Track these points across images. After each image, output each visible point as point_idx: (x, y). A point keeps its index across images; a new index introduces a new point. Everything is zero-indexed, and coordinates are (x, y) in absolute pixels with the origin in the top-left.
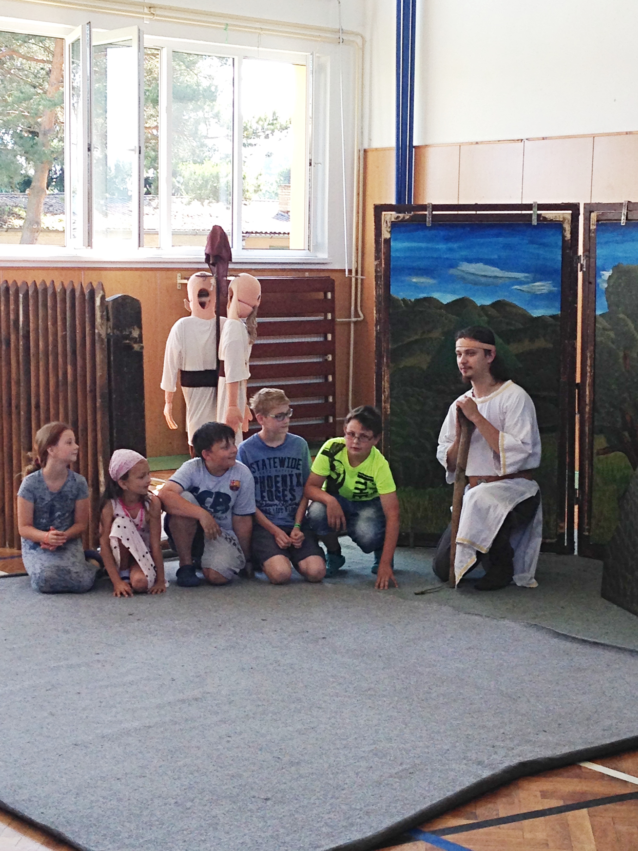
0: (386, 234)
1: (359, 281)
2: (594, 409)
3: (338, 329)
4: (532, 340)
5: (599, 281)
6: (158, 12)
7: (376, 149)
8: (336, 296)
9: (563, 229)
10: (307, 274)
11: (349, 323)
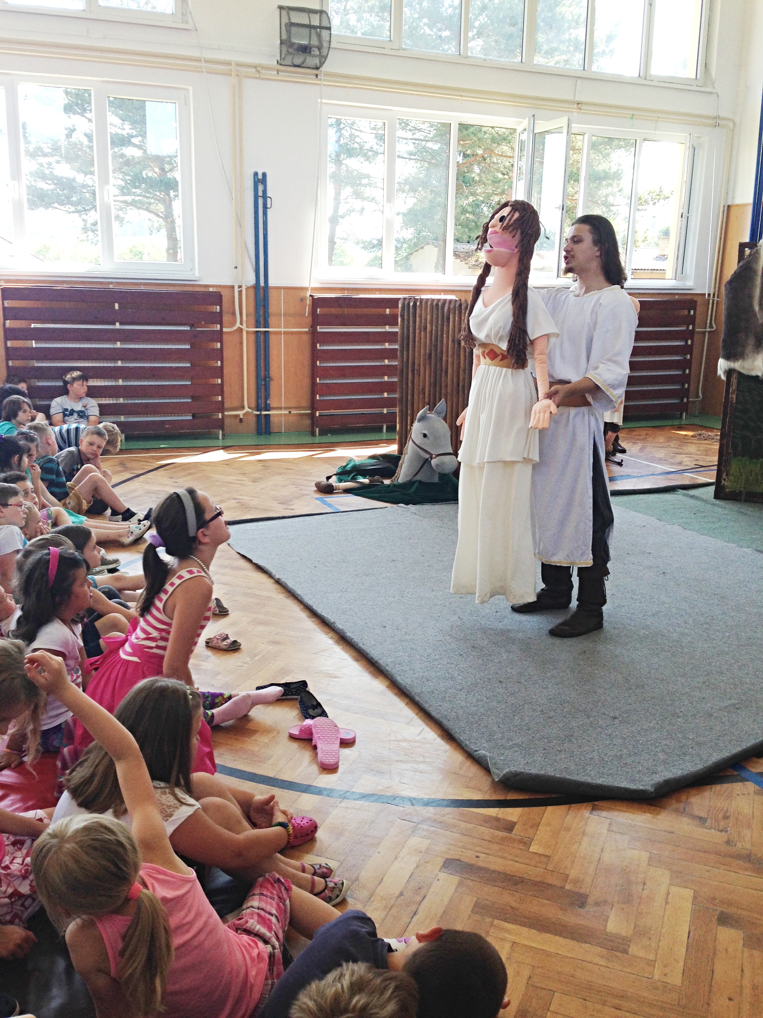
1: (715, 302)
3: (696, 337)
6: (583, 107)
7: (737, 205)
8: (698, 312)
10: (677, 297)
11: (704, 333)
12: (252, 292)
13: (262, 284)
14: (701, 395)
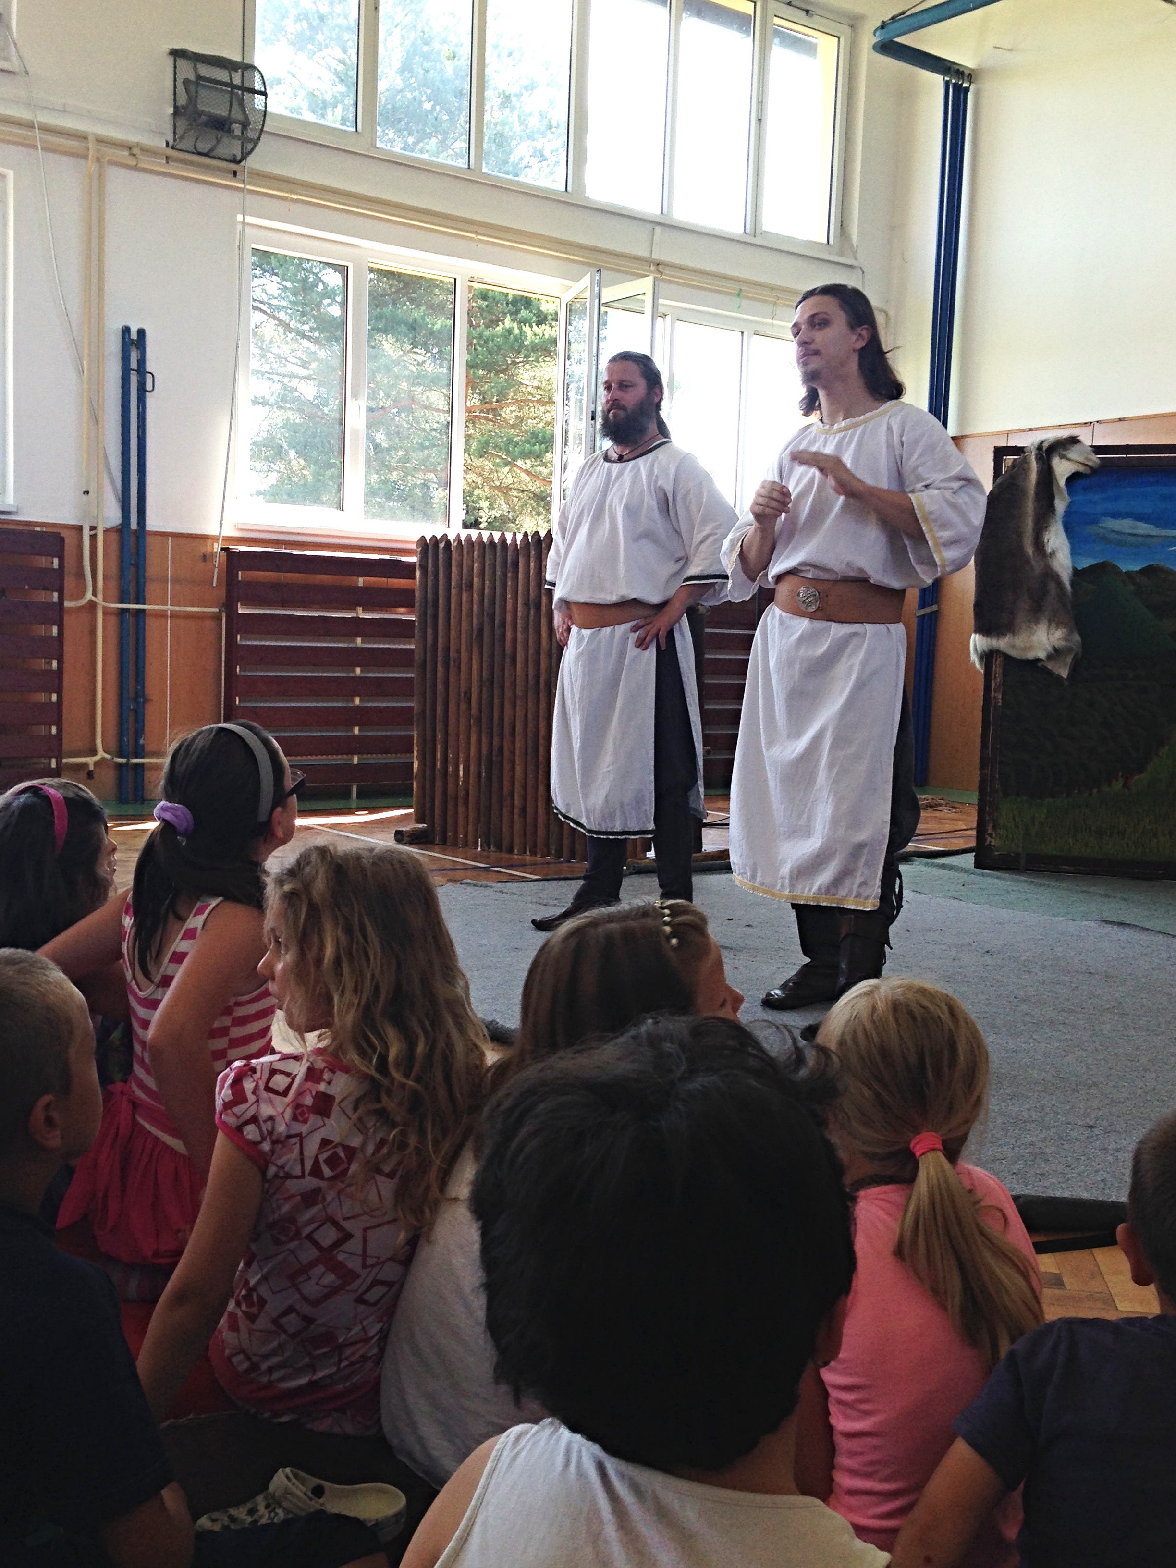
6: (665, 270)
12: (114, 537)
13: (134, 525)
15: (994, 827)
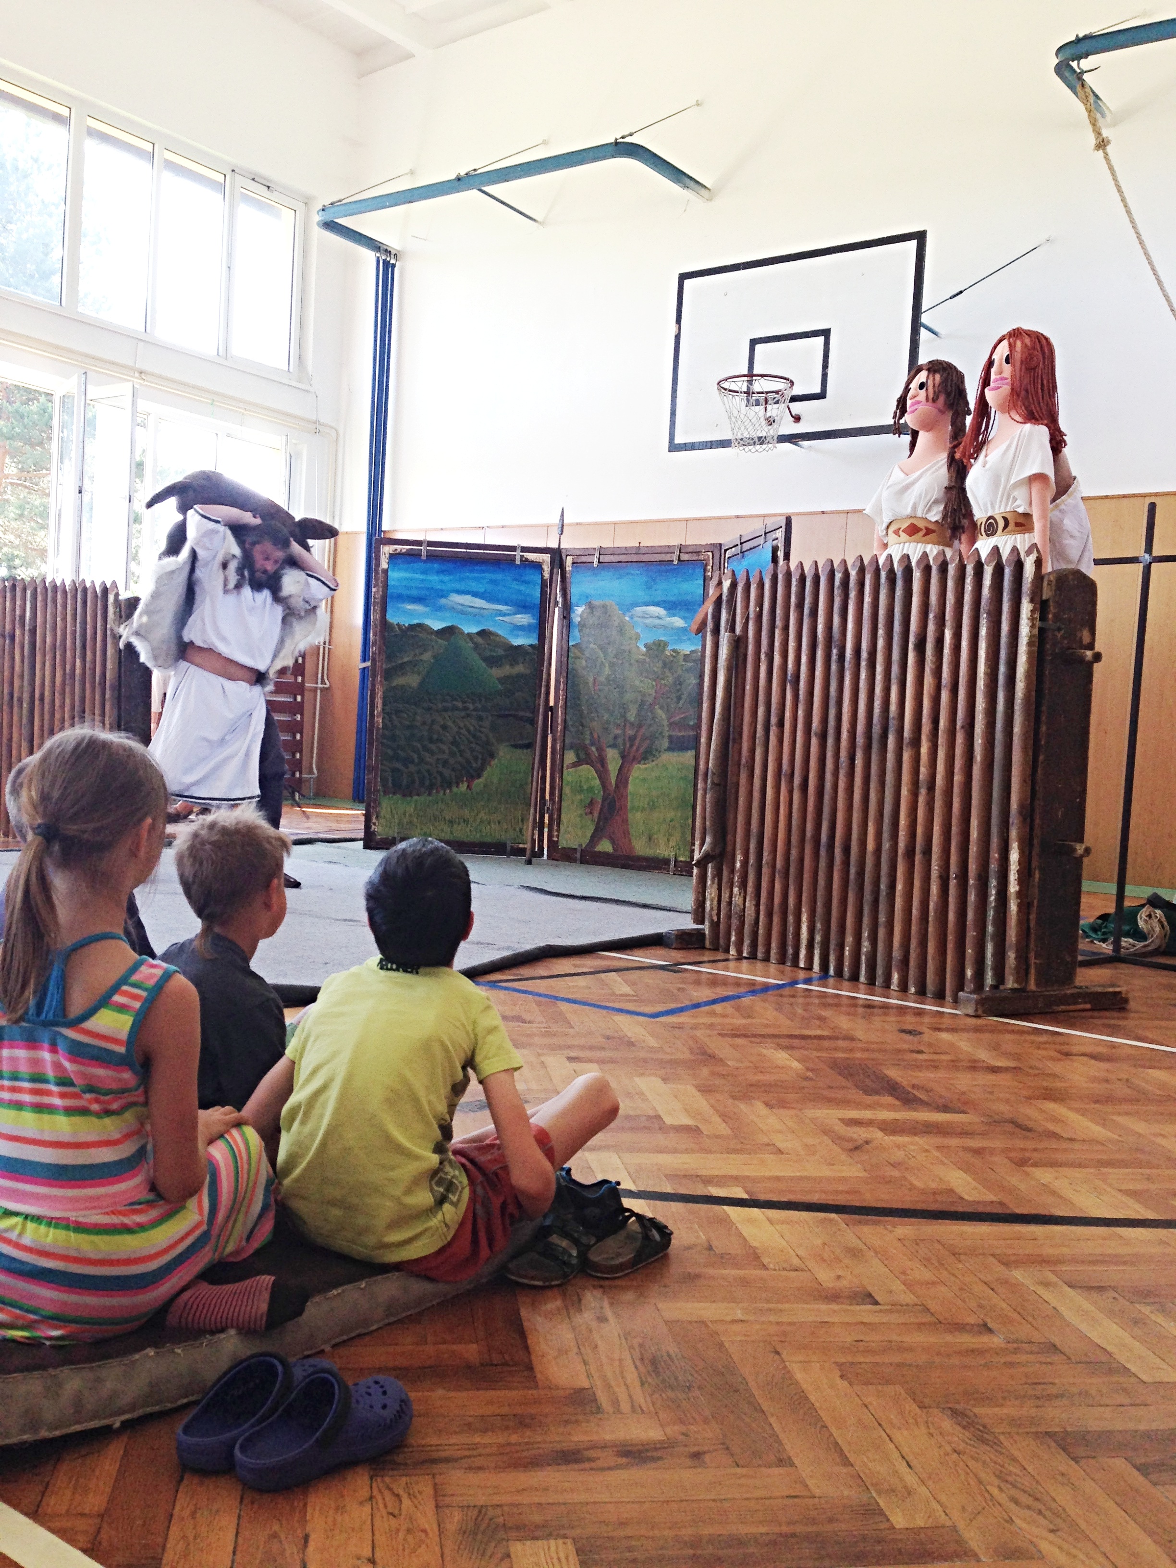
0: (384, 565)
1: (327, 651)
2: (565, 728)
3: (307, 694)
4: (512, 665)
5: (572, 615)
6: (147, 378)
8: (305, 661)
9: (542, 570)
11: (314, 688)
14: (315, 771)
15: (377, 817)
